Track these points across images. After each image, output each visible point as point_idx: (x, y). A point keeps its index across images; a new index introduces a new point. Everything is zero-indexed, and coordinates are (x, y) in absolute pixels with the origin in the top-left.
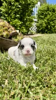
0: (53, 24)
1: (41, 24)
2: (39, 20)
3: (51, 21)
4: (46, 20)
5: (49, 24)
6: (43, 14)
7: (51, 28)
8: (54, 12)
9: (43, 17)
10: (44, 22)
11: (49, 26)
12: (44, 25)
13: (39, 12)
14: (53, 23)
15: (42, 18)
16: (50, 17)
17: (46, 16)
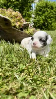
0: (50, 22)
1: (38, 21)
2: (36, 17)
3: (48, 18)
4: (43, 17)
5: (47, 21)
6: (41, 10)
7: (48, 25)
8: (52, 9)
9: (41, 13)
10: (41, 19)
11: (46, 23)
12: (42, 21)
13: (38, 8)
14: (51, 20)
15: (40, 15)
16: (48, 14)
17: (44, 12)
